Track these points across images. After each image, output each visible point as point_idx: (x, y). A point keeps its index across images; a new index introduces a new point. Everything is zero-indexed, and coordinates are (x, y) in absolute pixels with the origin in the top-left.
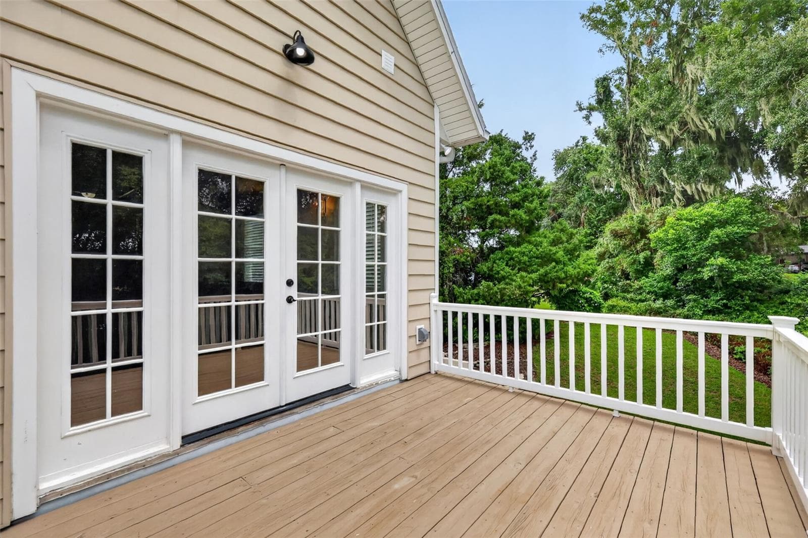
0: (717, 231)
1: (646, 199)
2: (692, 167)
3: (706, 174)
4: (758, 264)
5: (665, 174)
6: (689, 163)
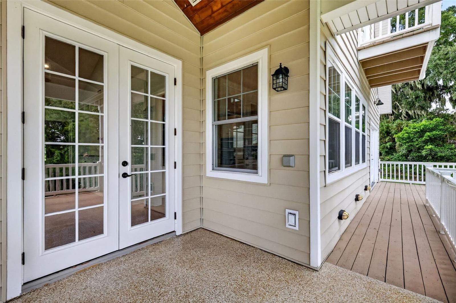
0: (428, 134)
2: (412, 102)
3: (419, 105)
4: (448, 148)
5: (398, 104)
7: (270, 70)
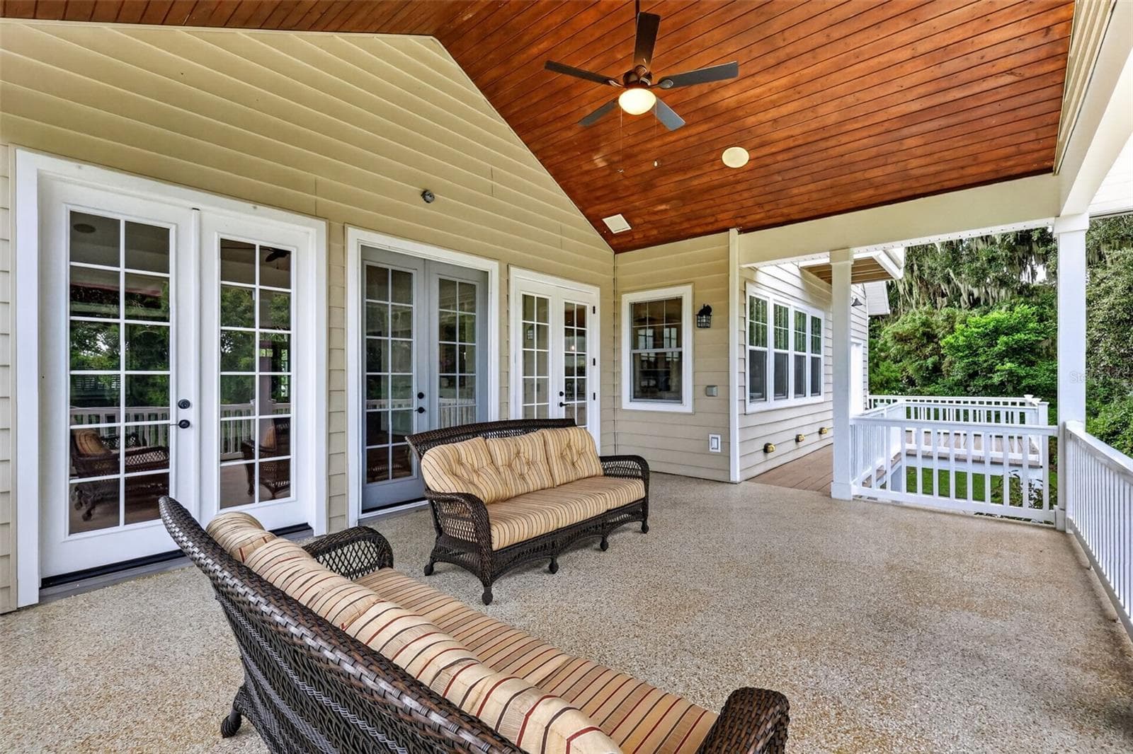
0: (1005, 338)
1: (930, 298)
2: (980, 269)
3: (996, 277)
5: (952, 275)
6: (978, 264)
7: (694, 307)
